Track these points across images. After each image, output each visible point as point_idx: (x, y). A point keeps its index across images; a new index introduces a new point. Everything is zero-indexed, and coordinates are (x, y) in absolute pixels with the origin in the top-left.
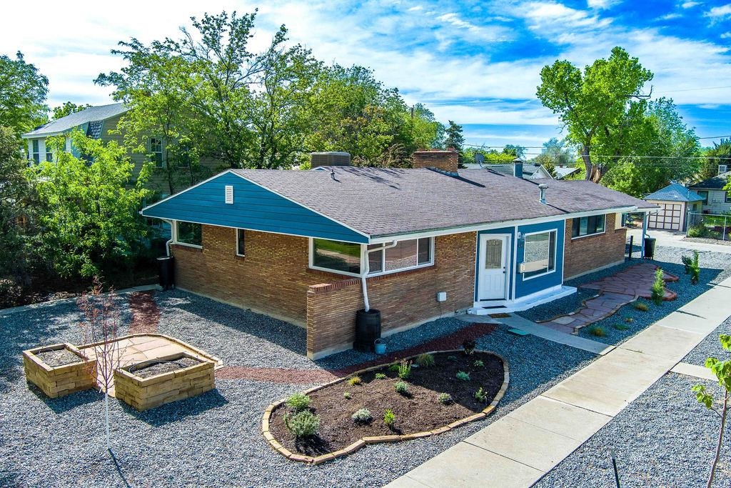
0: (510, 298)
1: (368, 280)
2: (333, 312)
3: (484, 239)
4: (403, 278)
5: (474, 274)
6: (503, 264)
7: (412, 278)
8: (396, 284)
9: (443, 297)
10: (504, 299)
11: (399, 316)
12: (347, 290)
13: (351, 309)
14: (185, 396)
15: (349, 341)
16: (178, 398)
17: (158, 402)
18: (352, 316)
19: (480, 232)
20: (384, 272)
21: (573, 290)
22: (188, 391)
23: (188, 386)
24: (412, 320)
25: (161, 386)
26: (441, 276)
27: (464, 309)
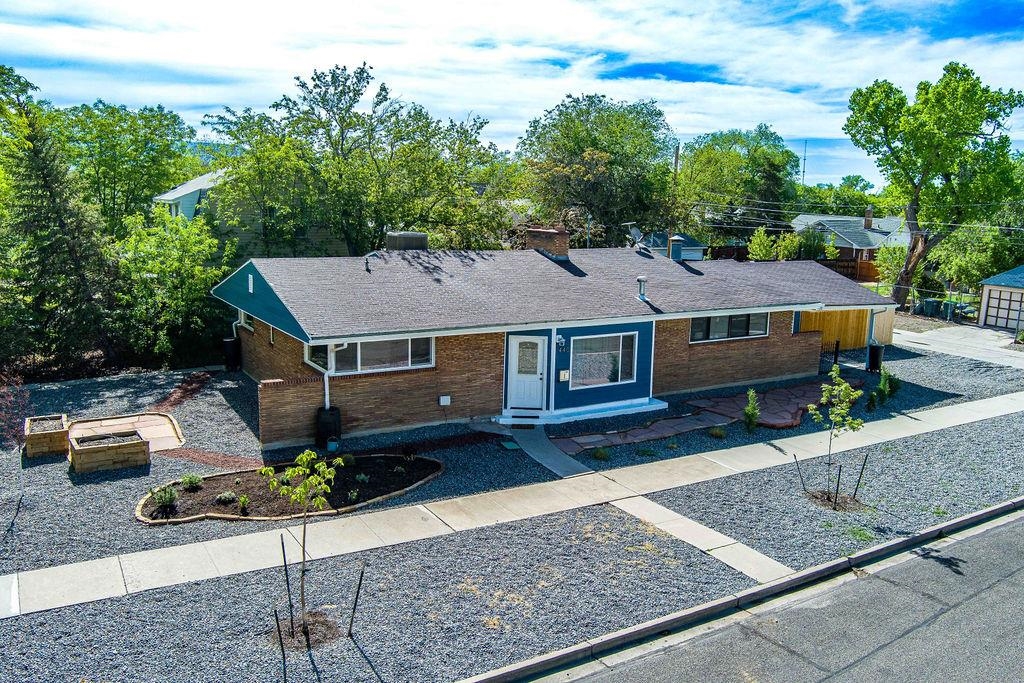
0: (548, 408)
1: (331, 379)
2: (288, 407)
3: (514, 341)
4: (385, 379)
5: (502, 379)
6: (539, 372)
7: (400, 379)
8: (373, 384)
9: (445, 401)
10: (541, 409)
11: (381, 417)
12: (305, 388)
13: (312, 405)
14: (119, 466)
15: (309, 436)
16: (111, 467)
17: (93, 468)
18: (311, 413)
19: (509, 333)
20: (360, 371)
21: (664, 405)
22: (122, 462)
23: (121, 458)
24: (400, 421)
25: (94, 455)
26: (446, 379)
27: (486, 416)
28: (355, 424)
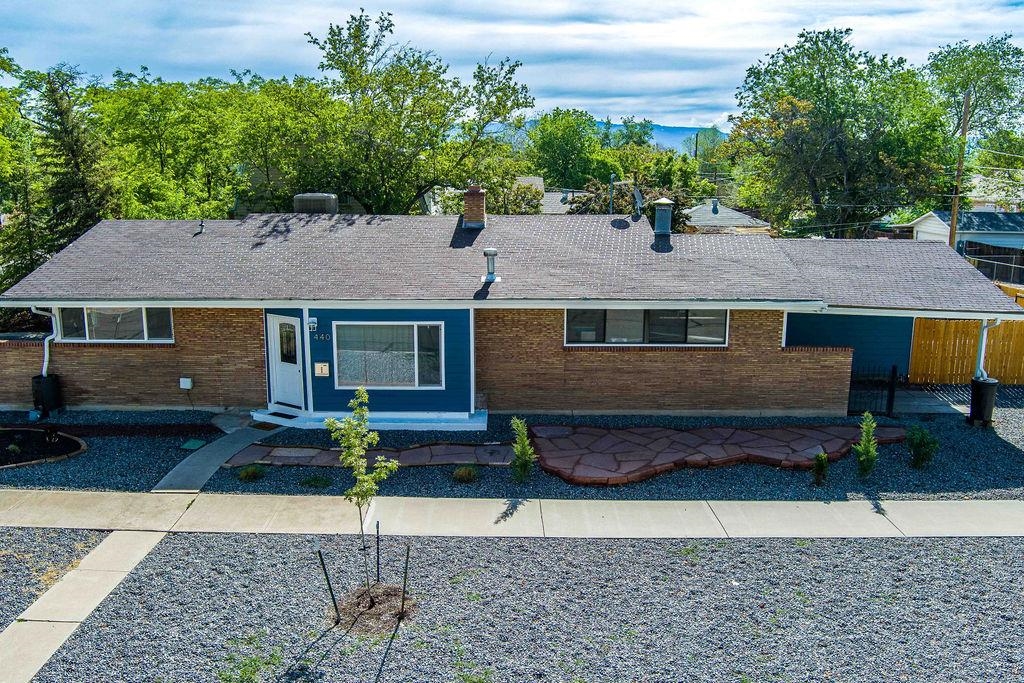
0: (307, 409)
1: (54, 344)
3: (274, 323)
5: (264, 366)
6: (298, 360)
8: (100, 355)
9: (185, 384)
10: (300, 408)
12: (27, 352)
19: (266, 311)
20: (88, 340)
26: (189, 358)
27: (246, 408)
28: (85, 396)
